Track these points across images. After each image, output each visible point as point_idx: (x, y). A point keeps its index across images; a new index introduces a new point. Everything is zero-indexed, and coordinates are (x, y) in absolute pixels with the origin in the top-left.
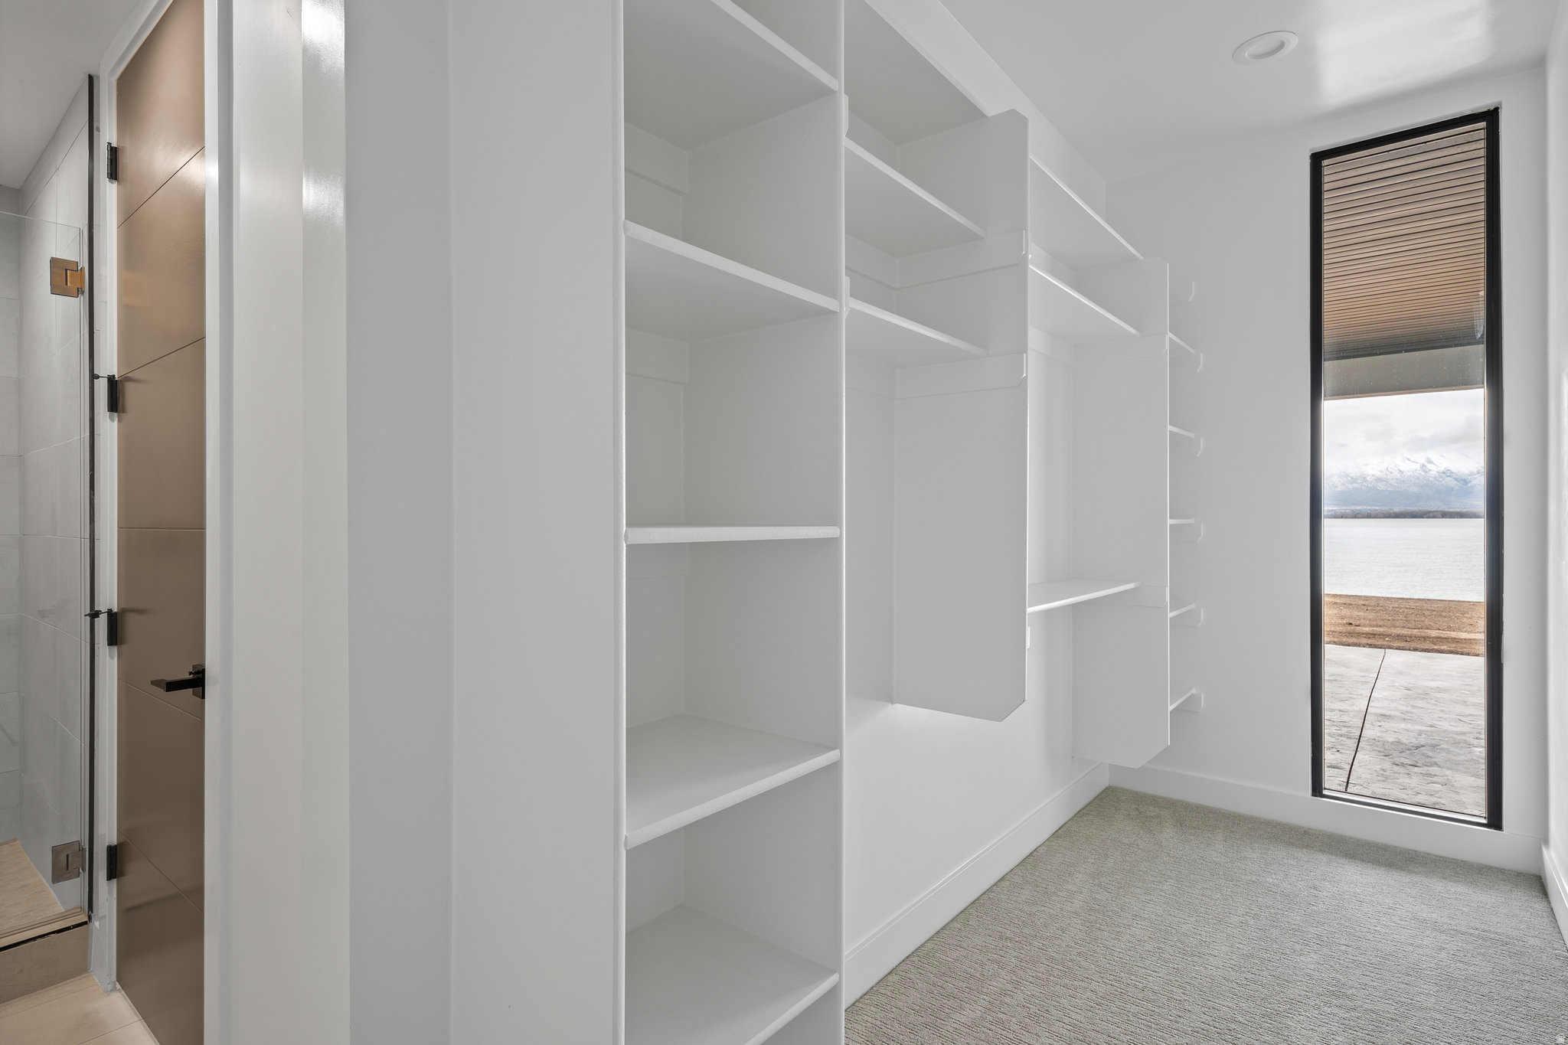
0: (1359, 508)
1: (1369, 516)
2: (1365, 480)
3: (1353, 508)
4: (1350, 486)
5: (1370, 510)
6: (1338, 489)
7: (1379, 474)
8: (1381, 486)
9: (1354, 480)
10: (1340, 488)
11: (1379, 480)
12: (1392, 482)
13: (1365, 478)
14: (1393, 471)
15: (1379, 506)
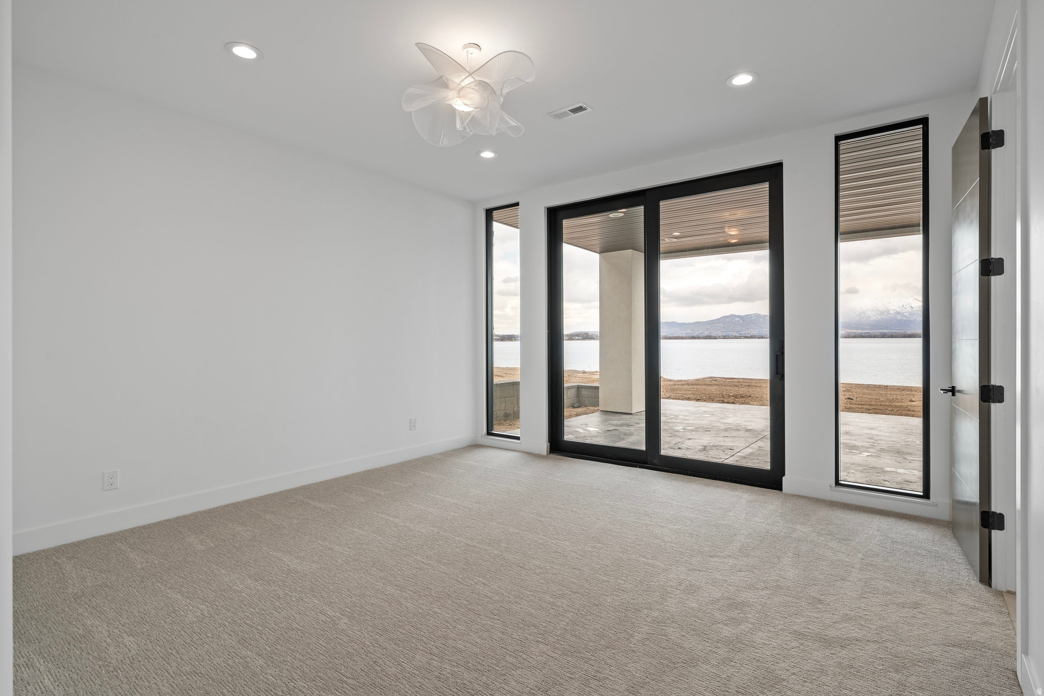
0: (885, 331)
1: (892, 336)
2: (889, 313)
3: (881, 331)
4: (879, 317)
5: (892, 332)
6: (871, 319)
7: (898, 310)
8: (899, 317)
9: (882, 313)
10: (873, 318)
11: (898, 313)
12: (906, 314)
13: (888, 311)
14: (907, 307)
15: (897, 330)
